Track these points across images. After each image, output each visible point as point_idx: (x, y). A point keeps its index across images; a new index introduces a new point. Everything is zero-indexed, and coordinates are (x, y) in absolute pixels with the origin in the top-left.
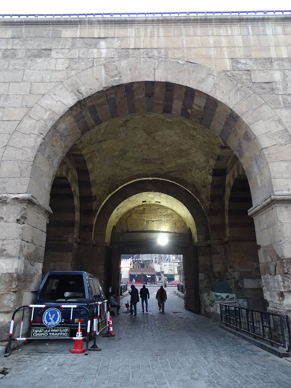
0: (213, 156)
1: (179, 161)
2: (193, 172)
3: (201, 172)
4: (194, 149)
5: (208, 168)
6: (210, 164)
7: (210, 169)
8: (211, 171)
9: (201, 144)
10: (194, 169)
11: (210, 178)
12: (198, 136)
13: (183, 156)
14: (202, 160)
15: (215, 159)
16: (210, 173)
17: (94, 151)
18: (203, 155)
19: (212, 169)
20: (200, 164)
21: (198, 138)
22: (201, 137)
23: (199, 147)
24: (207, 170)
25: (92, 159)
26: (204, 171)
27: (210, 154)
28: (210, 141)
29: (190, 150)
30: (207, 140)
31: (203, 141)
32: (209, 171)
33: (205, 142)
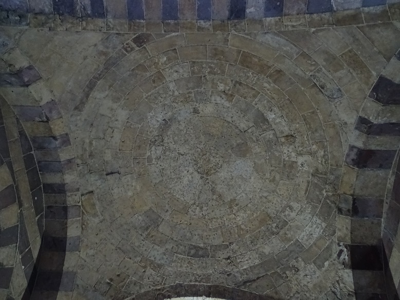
0: (343, 206)
1: (267, 250)
2: (302, 273)
3: (320, 267)
4: (295, 205)
5: (336, 249)
6: (338, 234)
7: (341, 251)
8: (345, 256)
9: (308, 182)
10: (303, 264)
11: (348, 276)
12: (300, 160)
13: (273, 233)
14: (317, 232)
15: (349, 210)
16: (343, 264)
17: (92, 192)
18: (317, 215)
19: (345, 249)
20: (315, 244)
21: (300, 166)
22: (307, 158)
23: (305, 193)
24: (335, 256)
25: (83, 213)
26: (326, 264)
27: (333, 205)
28: (326, 160)
29: (287, 213)
30: (320, 162)
31: (312, 171)
32: (339, 258)
33: (317, 170)
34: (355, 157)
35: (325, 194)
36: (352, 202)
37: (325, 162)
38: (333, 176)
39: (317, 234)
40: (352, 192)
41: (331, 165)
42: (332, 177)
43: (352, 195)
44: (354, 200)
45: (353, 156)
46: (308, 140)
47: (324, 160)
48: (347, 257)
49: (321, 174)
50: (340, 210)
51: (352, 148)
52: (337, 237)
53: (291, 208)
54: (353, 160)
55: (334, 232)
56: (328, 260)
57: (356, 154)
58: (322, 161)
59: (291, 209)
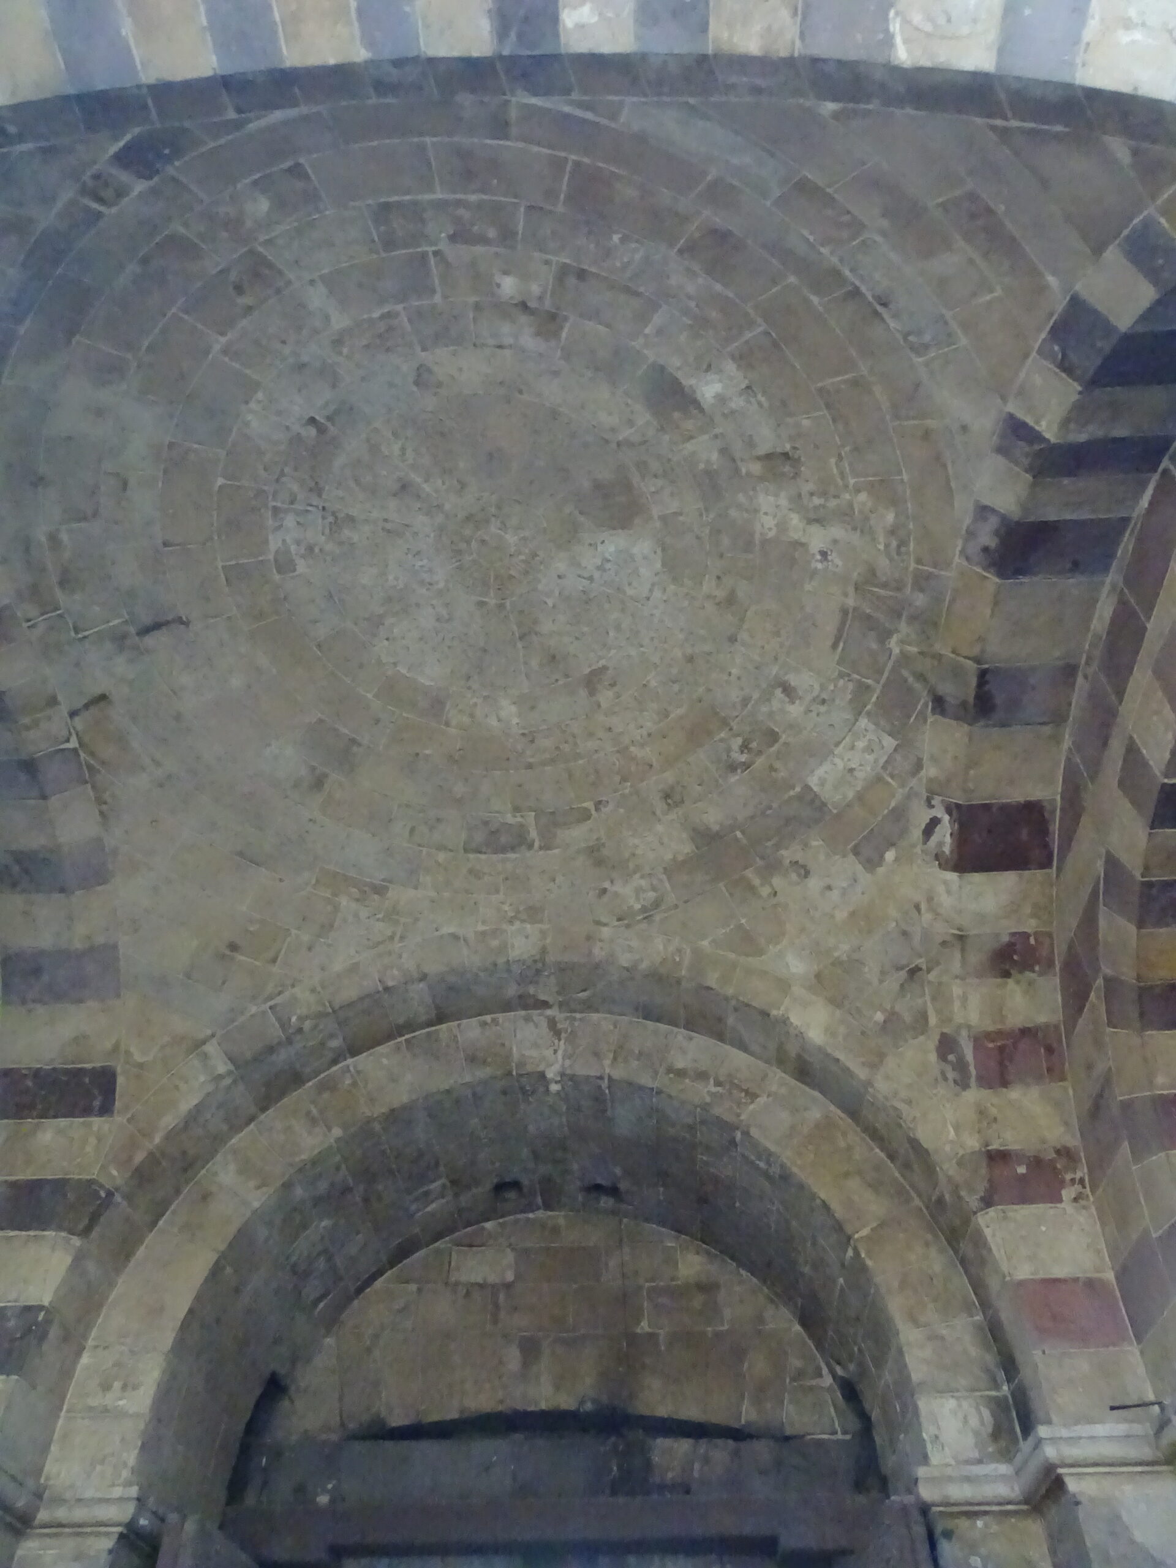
1: (714, 816)
2: (817, 882)
3: (872, 863)
4: (803, 682)
6: (930, 771)
7: (934, 822)
8: (945, 836)
9: (845, 612)
10: (822, 855)
12: (817, 539)
13: (732, 768)
14: (869, 765)
15: (964, 704)
16: (937, 857)
17: (103, 698)
18: (869, 714)
19: (946, 818)
20: (860, 797)
21: (819, 557)
22: (837, 531)
23: (835, 646)
24: (917, 834)
25: (90, 768)
26: (890, 855)
27: (918, 686)
28: (903, 543)
29: (775, 704)
30: (881, 547)
31: (855, 574)
32: (925, 842)
33: (872, 572)
34: (992, 543)
35: (896, 651)
36: (974, 682)
37: (899, 547)
38: (921, 596)
39: (869, 769)
40: (976, 651)
41: (919, 561)
42: (920, 600)
43: (977, 660)
44: (983, 675)
45: (987, 537)
46: (842, 475)
47: (894, 544)
48: (948, 839)
49: (885, 586)
50: (939, 703)
51: (983, 511)
52: (924, 780)
53: (789, 691)
54: (986, 549)
55: (919, 766)
56: (893, 845)
57: (997, 533)
58: (887, 546)
59: (788, 695)
